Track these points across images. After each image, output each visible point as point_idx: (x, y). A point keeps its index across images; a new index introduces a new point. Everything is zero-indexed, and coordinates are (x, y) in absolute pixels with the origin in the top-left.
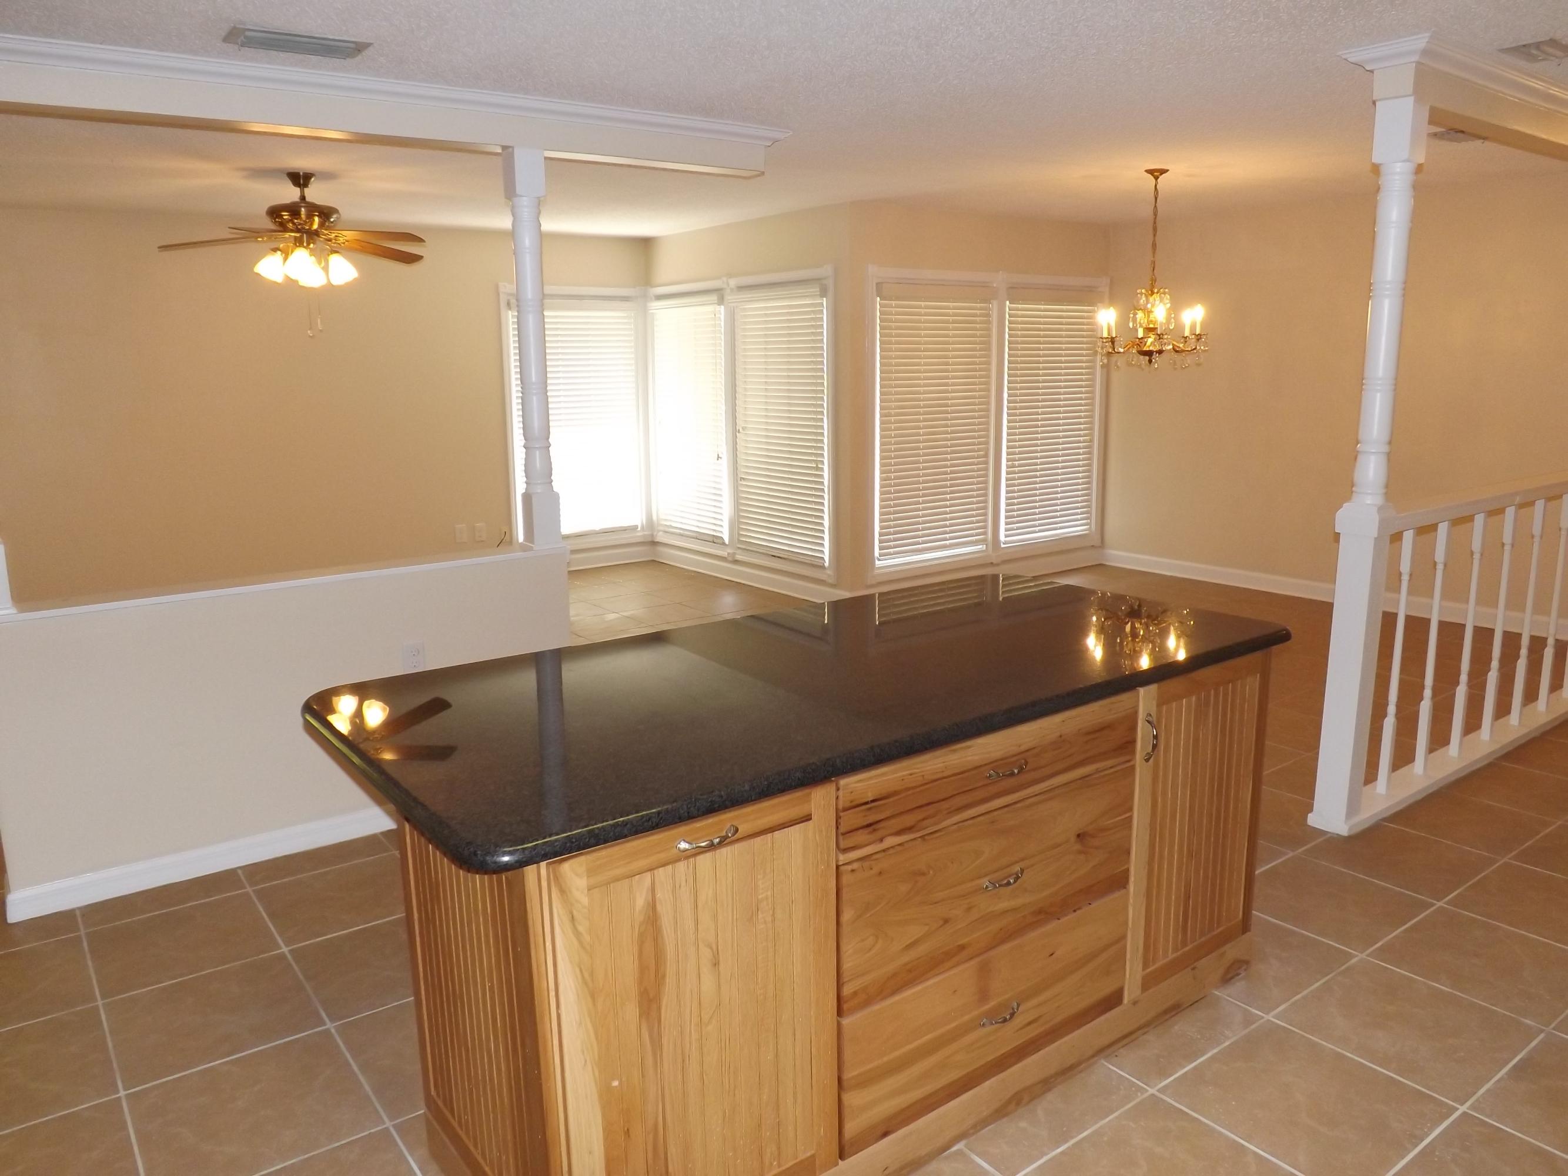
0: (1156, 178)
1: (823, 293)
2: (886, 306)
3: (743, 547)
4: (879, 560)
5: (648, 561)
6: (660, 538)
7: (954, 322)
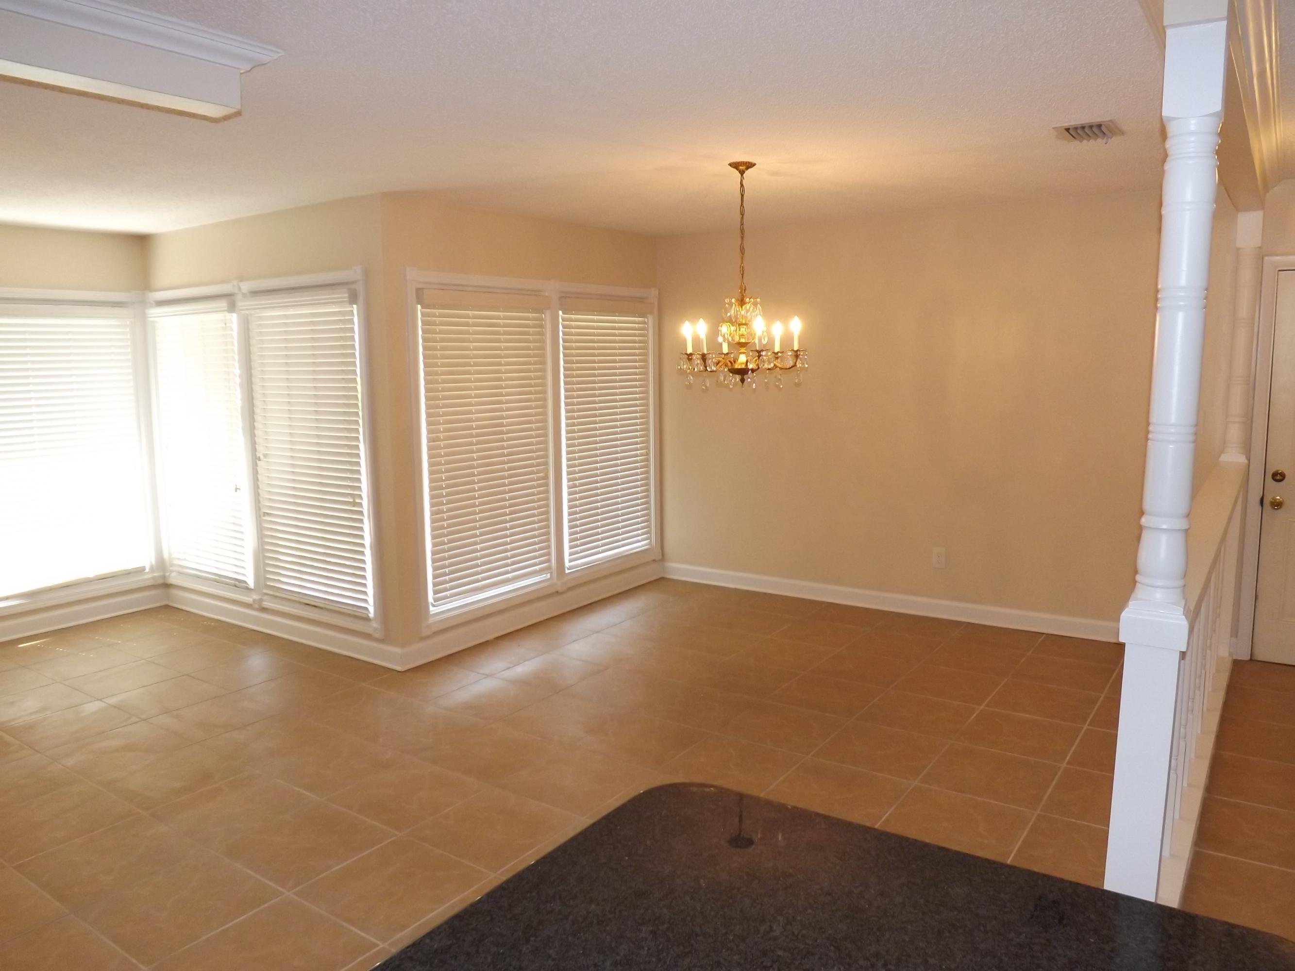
0: (742, 173)
1: (353, 299)
2: (428, 315)
3: (271, 593)
4: (434, 606)
5: (161, 607)
6: (174, 579)
7: (506, 333)
